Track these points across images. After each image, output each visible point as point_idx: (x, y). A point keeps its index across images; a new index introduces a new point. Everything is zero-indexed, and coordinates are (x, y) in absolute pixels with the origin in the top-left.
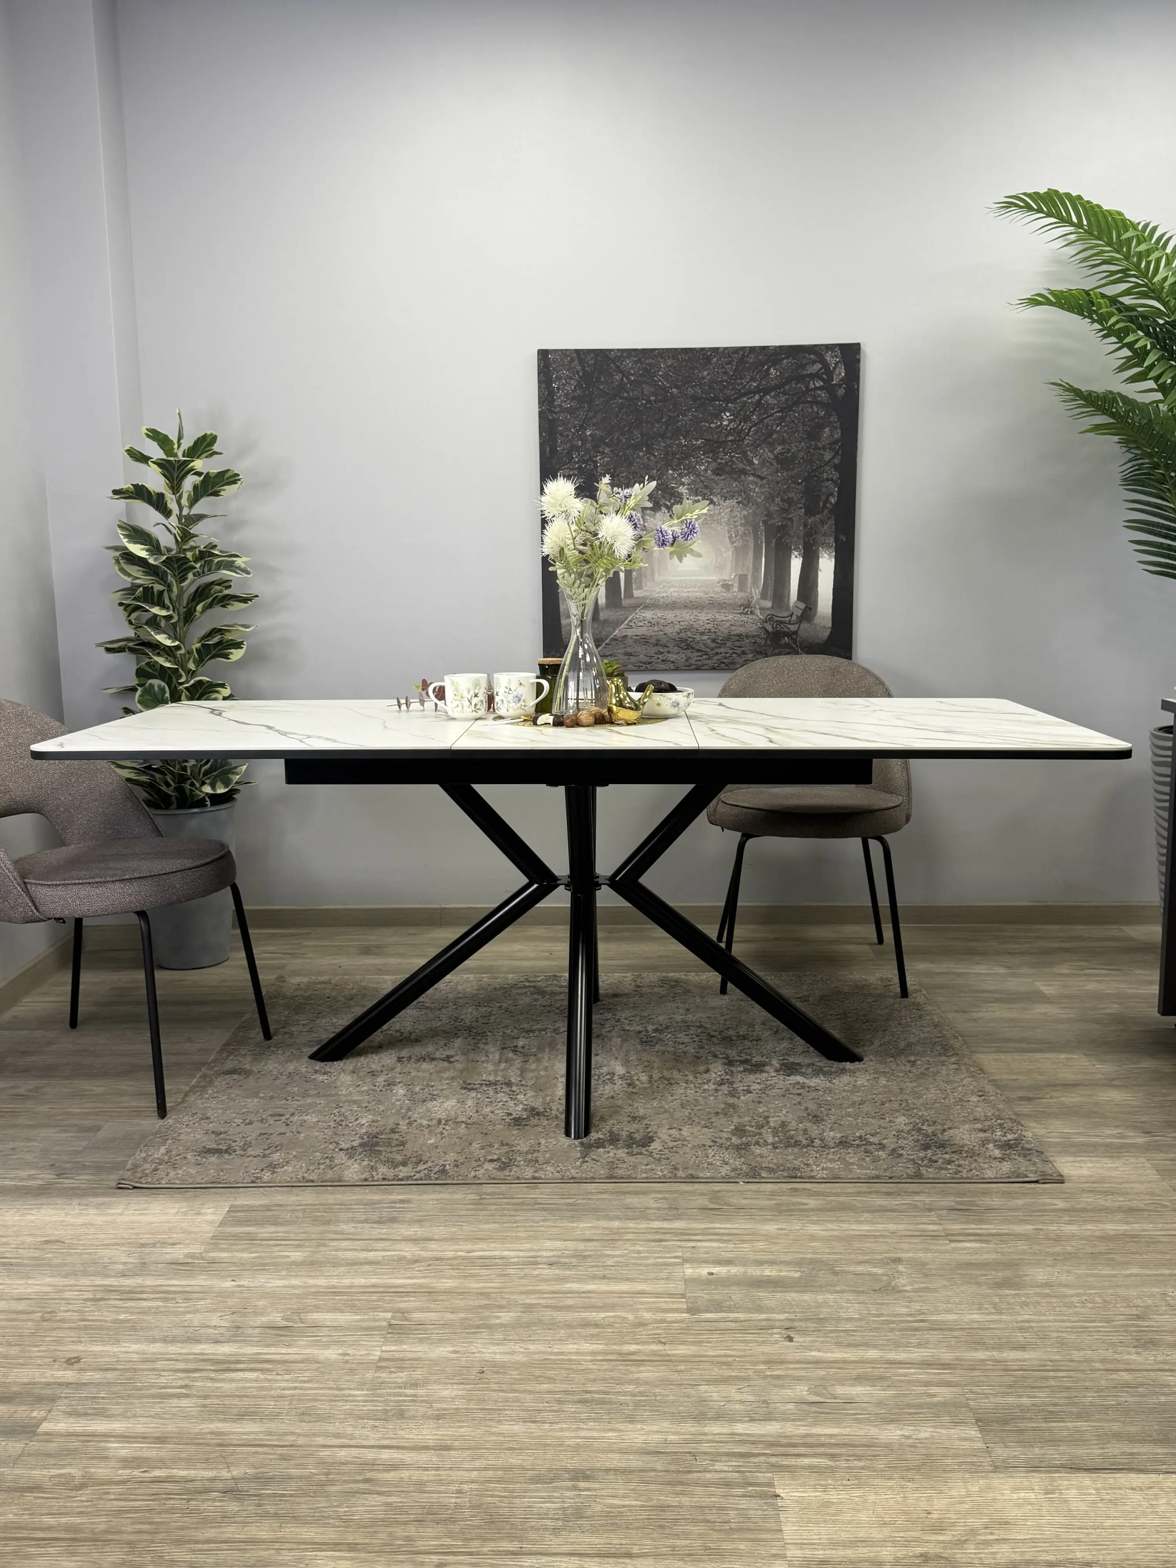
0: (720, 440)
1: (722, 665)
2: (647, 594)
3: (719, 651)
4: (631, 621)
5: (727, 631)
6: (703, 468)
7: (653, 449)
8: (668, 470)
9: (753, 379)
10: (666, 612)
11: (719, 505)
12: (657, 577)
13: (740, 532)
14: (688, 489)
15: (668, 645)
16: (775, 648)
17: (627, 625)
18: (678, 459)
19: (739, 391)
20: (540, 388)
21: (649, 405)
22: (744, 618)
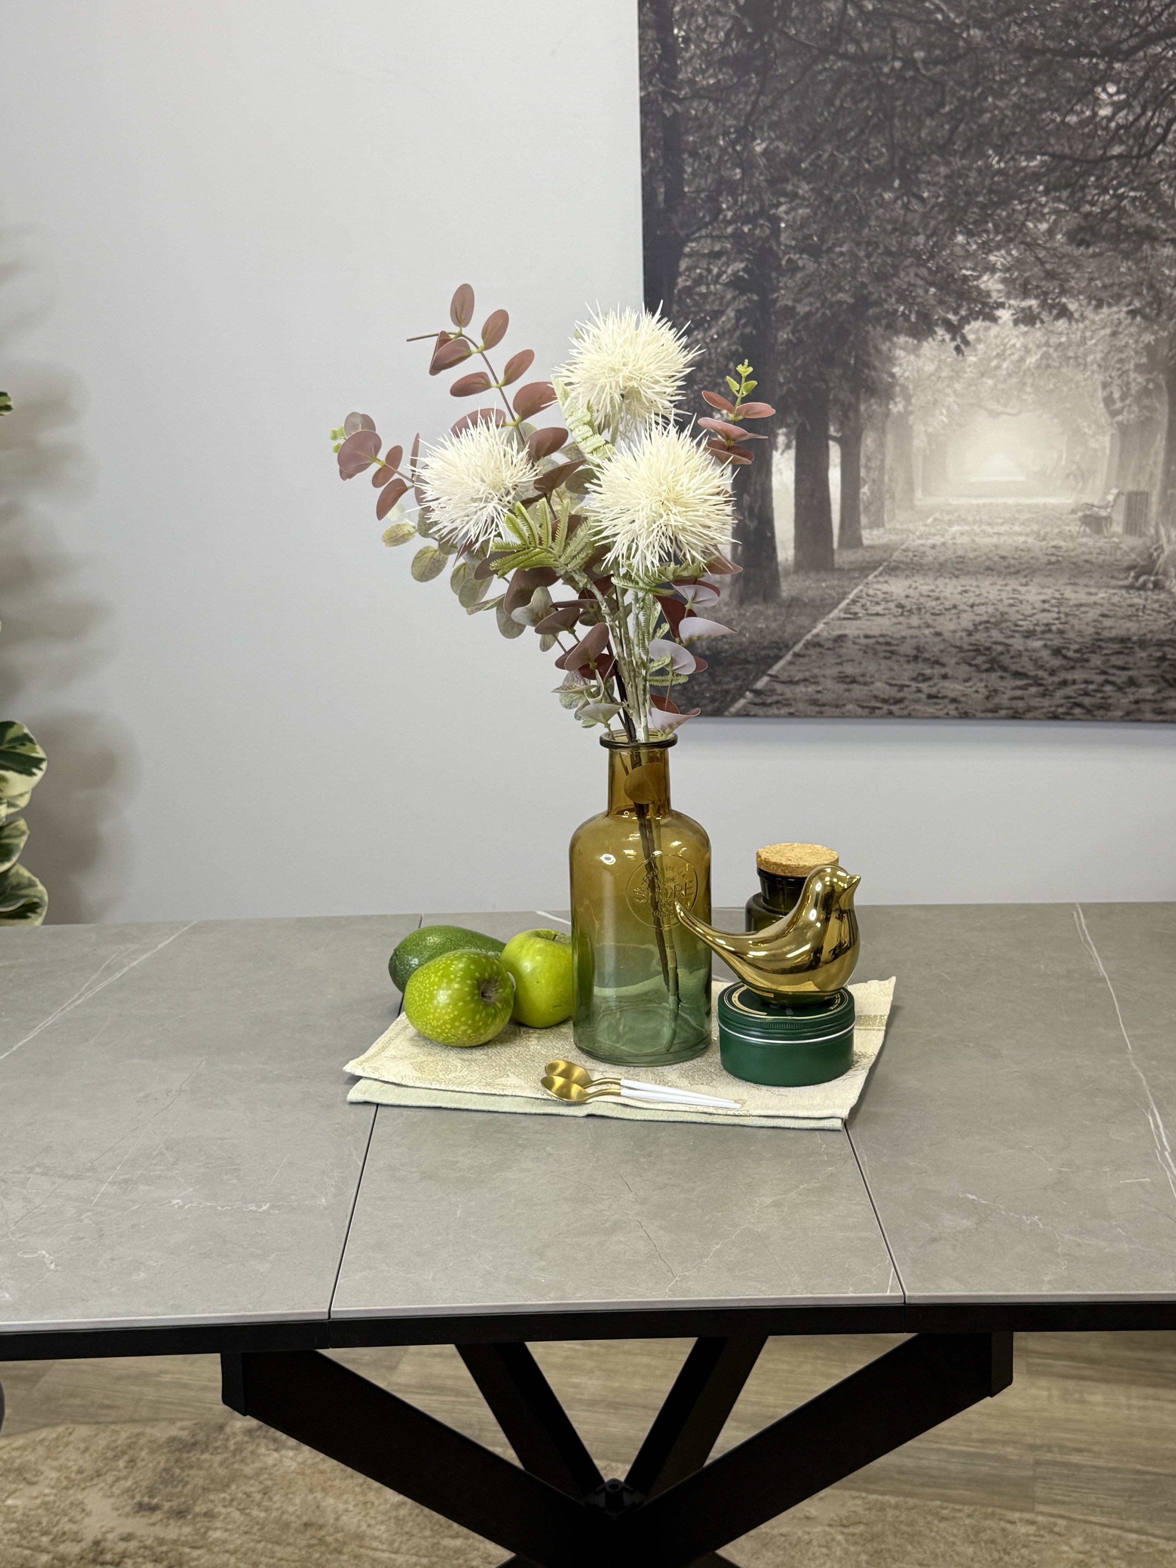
0: (1091, 155)
1: (1077, 711)
2: (894, 537)
3: (1069, 676)
4: (854, 602)
5: (1092, 630)
6: (1044, 226)
7: (919, 183)
8: (954, 234)
10: (940, 582)
11: (1083, 318)
12: (920, 499)
13: (1134, 388)
14: (1004, 281)
15: (944, 660)
17: (846, 611)
18: (983, 207)
19: (1144, 28)
20: (642, 39)
21: (910, 74)
22: (1137, 599)
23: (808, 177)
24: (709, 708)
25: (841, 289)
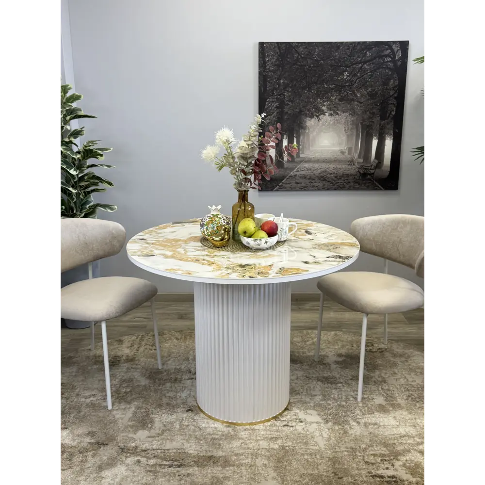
0: (343, 85)
1: (339, 188)
2: (306, 156)
3: (338, 181)
4: (299, 168)
5: (342, 173)
6: (334, 98)
7: (312, 89)
8: (318, 99)
9: (359, 57)
10: (315, 164)
11: (341, 115)
12: (311, 148)
13: (350, 128)
14: (327, 108)
15: (315, 179)
16: (363, 180)
17: (297, 170)
18: (323, 94)
19: (352, 62)
20: (259, 60)
21: (310, 69)
22: (350, 167)
23: (291, 87)
24: (270, 189)
25: (297, 109)
